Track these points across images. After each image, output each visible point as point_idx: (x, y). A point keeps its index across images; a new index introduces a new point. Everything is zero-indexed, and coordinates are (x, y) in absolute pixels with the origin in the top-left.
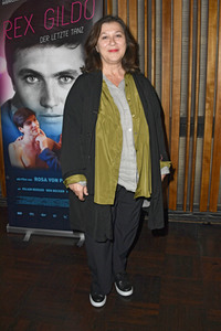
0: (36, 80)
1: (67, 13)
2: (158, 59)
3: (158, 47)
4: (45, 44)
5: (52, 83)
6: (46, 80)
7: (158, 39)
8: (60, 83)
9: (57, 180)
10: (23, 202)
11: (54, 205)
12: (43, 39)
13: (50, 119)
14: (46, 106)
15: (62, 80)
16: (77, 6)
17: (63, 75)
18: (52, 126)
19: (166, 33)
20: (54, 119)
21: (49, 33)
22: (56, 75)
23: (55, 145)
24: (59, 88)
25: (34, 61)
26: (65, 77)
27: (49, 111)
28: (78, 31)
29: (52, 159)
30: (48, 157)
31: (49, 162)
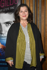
2: (40, 17)
3: (40, 13)
5: (4, 26)
6: (1, 24)
7: (40, 11)
8: (6, 26)
13: (2, 38)
15: (7, 25)
17: (7, 23)
18: (3, 40)
19: (43, 8)
20: (4, 38)
21: (2, 8)
22: (5, 23)
23: (4, 47)
24: (6, 27)
27: (2, 35)
28: (13, 8)
29: (3, 52)
30: (2, 51)
31: (2, 53)
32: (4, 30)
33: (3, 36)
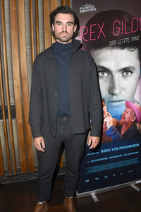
0: (106, 74)
1: (129, 25)
4: (113, 47)
5: (117, 76)
6: (113, 74)
8: (123, 76)
9: (117, 149)
10: (91, 171)
11: (114, 167)
12: (112, 43)
13: (115, 104)
14: (113, 94)
15: (125, 73)
16: (135, 21)
18: (117, 109)
20: (118, 103)
21: (116, 38)
22: (120, 70)
23: (118, 123)
24: (122, 80)
25: (105, 59)
26: (127, 72)
27: (115, 98)
28: (136, 38)
29: (115, 134)
30: (113, 133)
31: (112, 137)
32: (119, 86)
33: (117, 100)
